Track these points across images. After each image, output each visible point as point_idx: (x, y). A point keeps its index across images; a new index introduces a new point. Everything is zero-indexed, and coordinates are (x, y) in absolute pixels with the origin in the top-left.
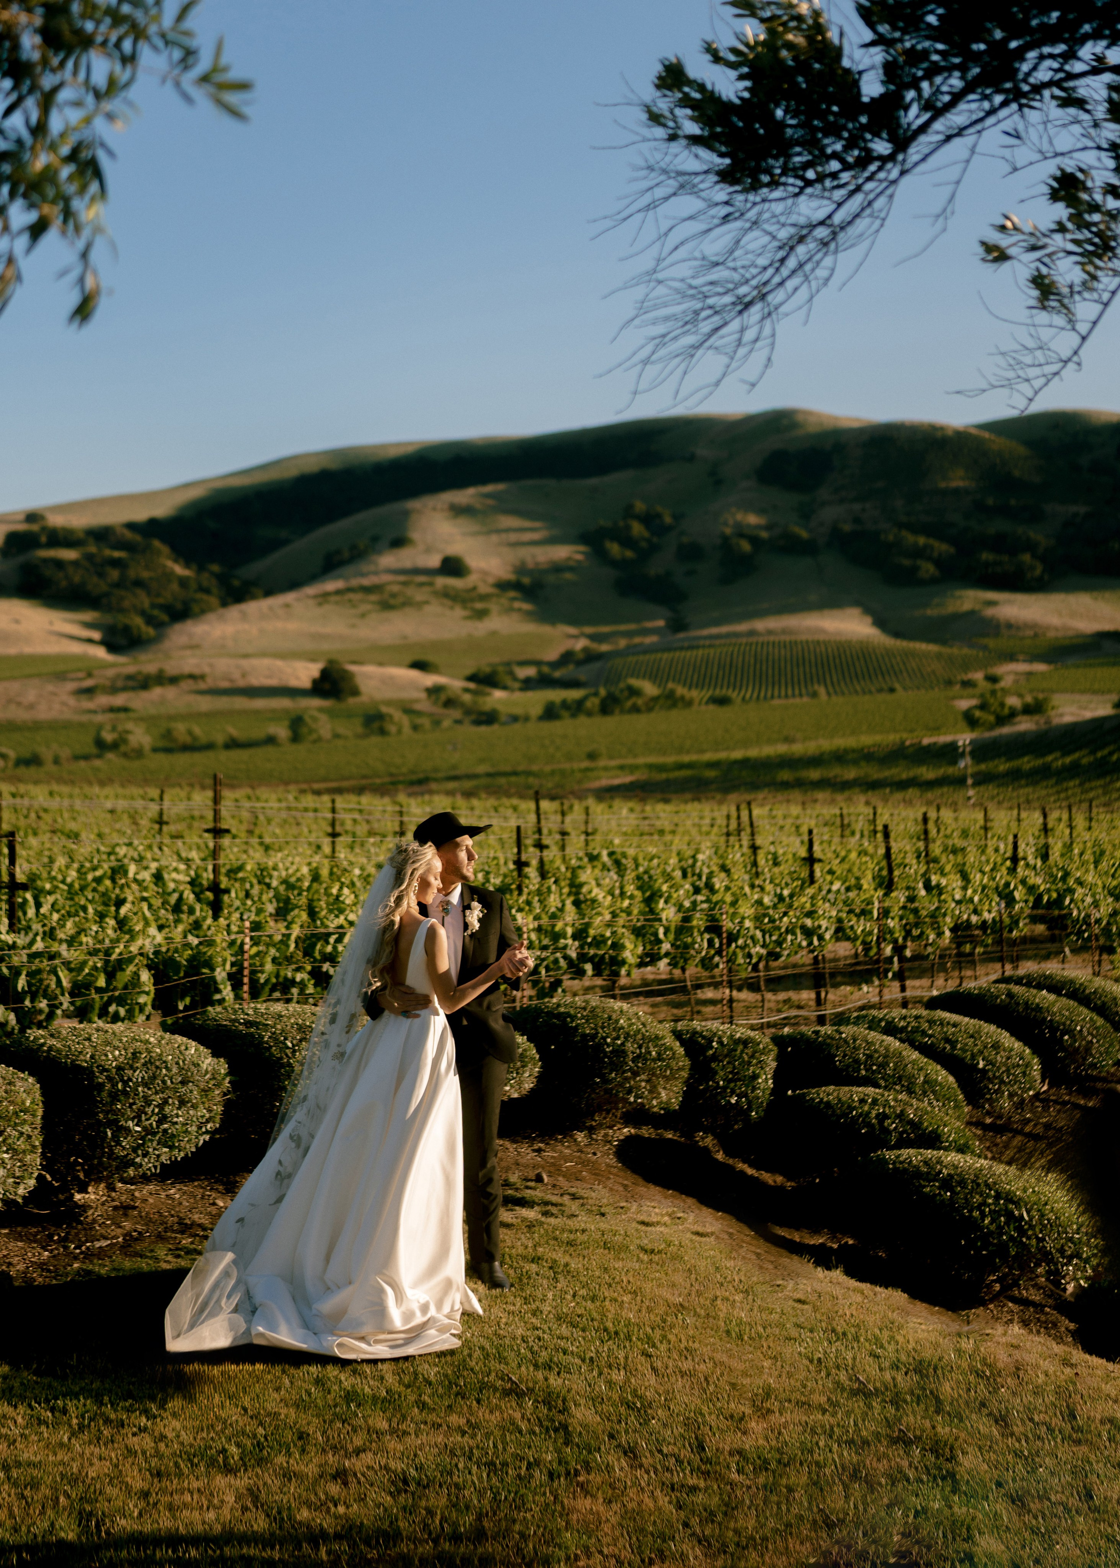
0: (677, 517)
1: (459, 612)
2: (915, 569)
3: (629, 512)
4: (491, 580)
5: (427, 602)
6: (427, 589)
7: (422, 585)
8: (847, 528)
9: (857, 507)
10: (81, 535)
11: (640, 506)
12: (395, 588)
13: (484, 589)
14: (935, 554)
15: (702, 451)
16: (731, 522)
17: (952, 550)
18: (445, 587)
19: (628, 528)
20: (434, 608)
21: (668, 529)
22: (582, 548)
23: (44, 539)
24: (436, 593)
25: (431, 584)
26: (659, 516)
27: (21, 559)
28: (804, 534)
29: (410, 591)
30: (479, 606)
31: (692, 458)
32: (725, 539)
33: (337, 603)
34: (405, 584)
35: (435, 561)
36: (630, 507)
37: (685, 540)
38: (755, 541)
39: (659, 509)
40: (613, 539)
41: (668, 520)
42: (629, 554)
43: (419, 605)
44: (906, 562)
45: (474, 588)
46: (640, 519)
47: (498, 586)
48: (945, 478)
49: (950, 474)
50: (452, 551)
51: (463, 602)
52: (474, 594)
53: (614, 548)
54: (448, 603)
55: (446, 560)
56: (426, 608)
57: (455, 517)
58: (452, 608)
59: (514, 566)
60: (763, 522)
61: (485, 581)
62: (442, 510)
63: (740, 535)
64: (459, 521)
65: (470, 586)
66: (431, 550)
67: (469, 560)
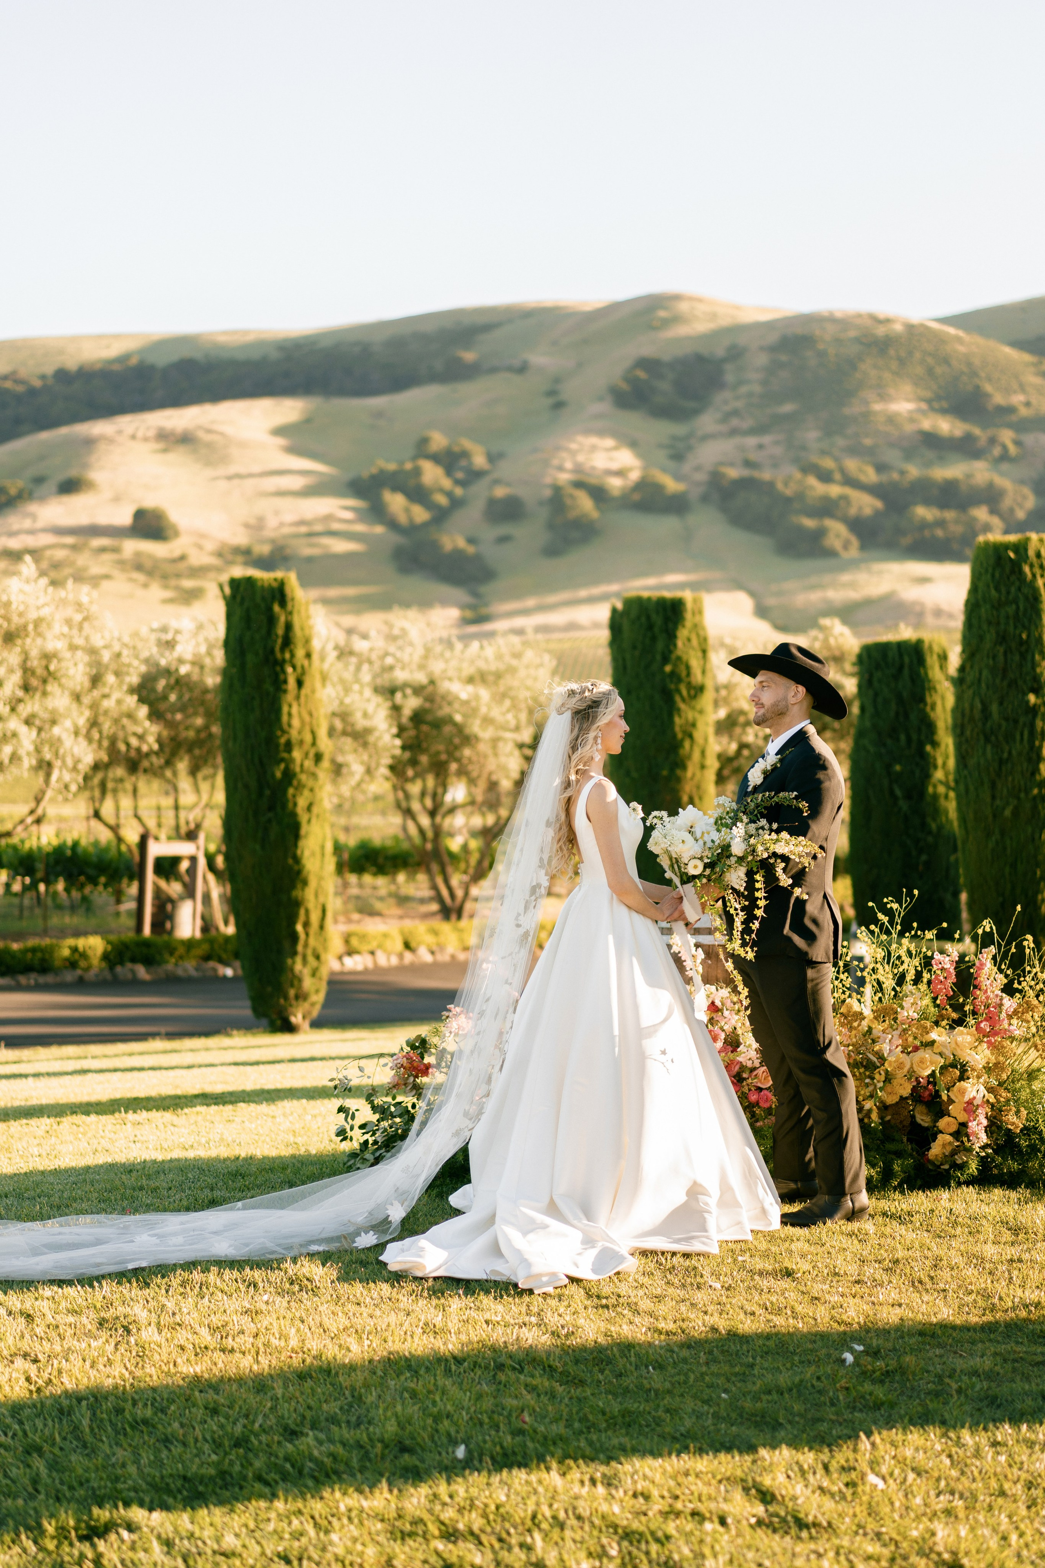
0: (492, 458)
1: (156, 592)
2: (820, 534)
3: (422, 449)
4: (210, 546)
5: (107, 577)
6: (107, 557)
7: (103, 550)
8: (733, 473)
9: (751, 441)
11: (439, 441)
12: (60, 554)
13: (197, 559)
14: (853, 511)
15: (539, 359)
16: (569, 465)
17: (879, 504)
18: (138, 554)
19: (417, 472)
20: (119, 585)
21: (476, 475)
22: (351, 502)
24: (122, 564)
25: (116, 550)
26: (465, 454)
28: (672, 485)
29: (82, 560)
30: (188, 583)
31: (522, 369)
32: (557, 490)
34: (74, 548)
35: (123, 516)
36: (424, 441)
37: (500, 492)
38: (598, 493)
39: (467, 444)
40: (395, 488)
41: (479, 460)
42: (420, 514)
43: (96, 580)
44: (809, 523)
45: (183, 558)
46: (436, 458)
47: (220, 554)
48: (883, 397)
49: (891, 391)
50: (149, 502)
51: (165, 577)
52: (182, 566)
53: (396, 502)
54: (140, 577)
55: (140, 514)
56: (105, 584)
57: (165, 451)
58: (145, 586)
59: (247, 526)
60: (615, 466)
61: (200, 547)
62: (146, 439)
63: (579, 485)
64: (171, 457)
65: (177, 553)
66: (117, 499)
67: (175, 516)
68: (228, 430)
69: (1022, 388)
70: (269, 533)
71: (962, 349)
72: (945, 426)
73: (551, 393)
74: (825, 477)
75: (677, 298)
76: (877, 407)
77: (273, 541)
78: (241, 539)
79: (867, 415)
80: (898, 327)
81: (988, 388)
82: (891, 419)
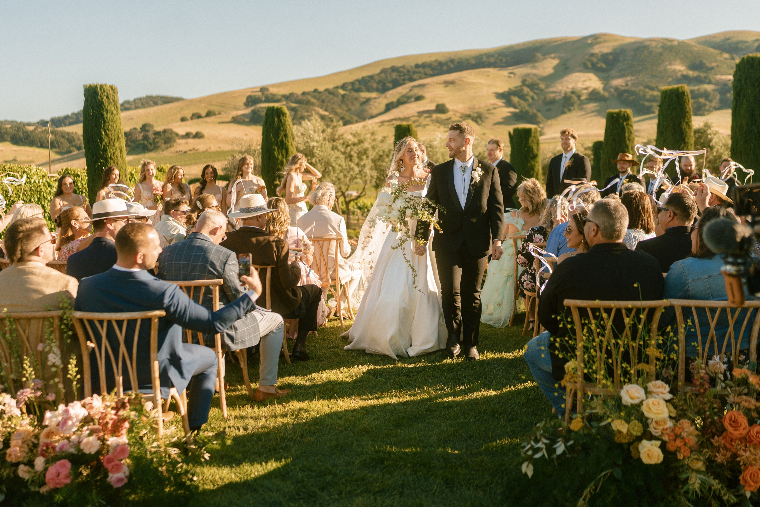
0: (545, 85)
1: (442, 129)
3: (523, 83)
4: (458, 115)
5: (428, 125)
6: (428, 119)
7: (427, 117)
8: (622, 88)
9: (628, 78)
10: (280, 97)
11: (529, 80)
12: (414, 119)
16: (570, 87)
18: (437, 118)
19: (523, 90)
20: (431, 127)
21: (541, 91)
23: (263, 99)
24: (432, 120)
25: (430, 117)
26: (537, 84)
27: (253, 108)
28: (602, 92)
29: (420, 120)
33: (388, 125)
34: (418, 117)
35: (433, 107)
36: (524, 81)
38: (579, 95)
39: (538, 81)
40: (516, 96)
41: (541, 86)
42: (523, 103)
43: (424, 126)
44: (647, 104)
45: (450, 118)
46: (528, 86)
47: (461, 117)
48: (670, 64)
49: (673, 62)
50: (441, 102)
51: (445, 124)
52: (450, 121)
53: (515, 99)
54: (438, 125)
55: (438, 106)
56: (427, 127)
57: (446, 87)
58: (439, 127)
59: (470, 108)
60: (584, 87)
61: (455, 115)
62: (441, 84)
63: (573, 92)
64: (448, 88)
65: (448, 117)
66: (431, 102)
67: (449, 106)
68: (465, 80)
69: (716, 61)
70: (476, 110)
71: (696, 49)
72: (691, 73)
73: (564, 65)
74: (652, 89)
75: (605, 35)
76: (669, 67)
77: (477, 113)
78: (468, 112)
79: (665, 70)
80: (675, 43)
81: (705, 61)
82: (674, 71)
